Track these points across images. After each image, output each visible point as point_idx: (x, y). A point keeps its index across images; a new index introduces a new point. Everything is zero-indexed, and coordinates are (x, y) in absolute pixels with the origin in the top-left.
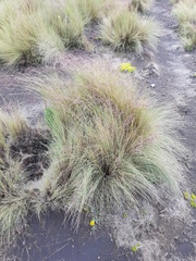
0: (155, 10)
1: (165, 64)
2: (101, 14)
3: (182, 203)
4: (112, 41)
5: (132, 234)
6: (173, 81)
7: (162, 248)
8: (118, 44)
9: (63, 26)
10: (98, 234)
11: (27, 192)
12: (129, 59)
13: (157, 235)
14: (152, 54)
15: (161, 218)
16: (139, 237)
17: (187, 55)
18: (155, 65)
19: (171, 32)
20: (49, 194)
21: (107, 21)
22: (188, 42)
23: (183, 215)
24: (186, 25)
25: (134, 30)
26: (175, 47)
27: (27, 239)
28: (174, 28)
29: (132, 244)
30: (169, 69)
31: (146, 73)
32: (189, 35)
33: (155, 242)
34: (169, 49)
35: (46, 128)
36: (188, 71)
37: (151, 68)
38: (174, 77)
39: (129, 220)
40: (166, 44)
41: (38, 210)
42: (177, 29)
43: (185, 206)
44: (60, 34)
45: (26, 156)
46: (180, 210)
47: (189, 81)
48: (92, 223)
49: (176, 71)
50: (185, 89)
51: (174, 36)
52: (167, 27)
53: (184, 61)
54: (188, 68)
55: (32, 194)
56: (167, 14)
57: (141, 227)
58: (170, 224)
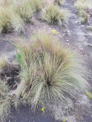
0: (66, 4)
1: (72, 30)
2: (41, 7)
3: (85, 97)
4: (47, 20)
5: (62, 114)
6: (77, 38)
7: (77, 119)
8: (50, 21)
9: (23, 13)
10: (46, 114)
11: (10, 96)
12: (56, 28)
13: (74, 113)
14: (66, 25)
15: (75, 105)
16: (65, 115)
17: (82, 26)
18: (68, 31)
19: (74, 15)
20: (21, 97)
21: (44, 10)
22: (83, 19)
23: (86, 103)
24: (81, 11)
25: (57, 14)
26: (76, 22)
27: (11, 119)
28: (76, 13)
29: (62, 119)
30: (74, 33)
31: (64, 35)
32: (83, 16)
33: (73, 117)
34: (74, 23)
35: (17, 63)
36: (83, 33)
37: (66, 32)
38: (77, 36)
39: (60, 107)
40: (72, 20)
41: (16, 105)
42: (77, 13)
43: (86, 99)
44: (22, 17)
45: (8, 78)
46: (84, 101)
47: (84, 38)
48: (43, 109)
49: (78, 33)
50: (83, 42)
51: (76, 17)
52: (72, 12)
53: (81, 28)
54: (84, 32)
55: (13, 97)
56: (72, 6)
57: (66, 110)
58: (80, 108)
